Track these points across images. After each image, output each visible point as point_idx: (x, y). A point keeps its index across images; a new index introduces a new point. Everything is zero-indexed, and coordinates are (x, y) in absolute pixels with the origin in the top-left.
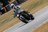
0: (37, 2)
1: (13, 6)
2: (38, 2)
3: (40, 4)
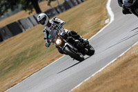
0: (22, 53)
1: (44, 18)
2: (24, 53)
3: (29, 59)
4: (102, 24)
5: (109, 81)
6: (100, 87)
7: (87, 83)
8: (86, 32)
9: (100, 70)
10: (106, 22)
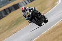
4: (55, 4)
5: (59, 30)
6: (55, 32)
7: (49, 31)
8: (48, 8)
9: (55, 25)
10: (57, 3)
